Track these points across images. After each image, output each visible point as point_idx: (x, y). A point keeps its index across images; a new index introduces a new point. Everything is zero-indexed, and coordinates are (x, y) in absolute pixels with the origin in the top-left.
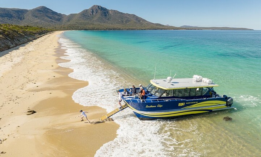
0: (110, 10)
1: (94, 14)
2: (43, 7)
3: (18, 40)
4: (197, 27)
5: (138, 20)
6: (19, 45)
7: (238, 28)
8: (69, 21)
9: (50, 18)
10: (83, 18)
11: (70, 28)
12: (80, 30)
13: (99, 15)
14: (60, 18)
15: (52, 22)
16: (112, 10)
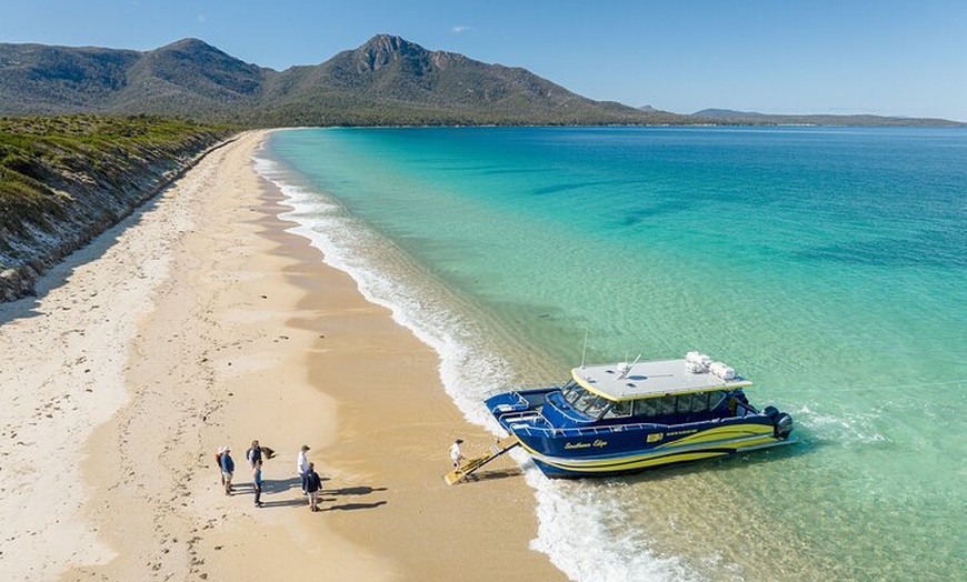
0: (436, 54)
1: (376, 67)
2: (193, 41)
3: (133, 185)
4: (757, 115)
5: (538, 87)
6: (139, 206)
7: (913, 119)
8: (285, 93)
9: (219, 83)
10: (337, 81)
11: (288, 118)
12: (327, 126)
13: (393, 71)
14: (252, 80)
15: (226, 95)
16: (442, 53)
